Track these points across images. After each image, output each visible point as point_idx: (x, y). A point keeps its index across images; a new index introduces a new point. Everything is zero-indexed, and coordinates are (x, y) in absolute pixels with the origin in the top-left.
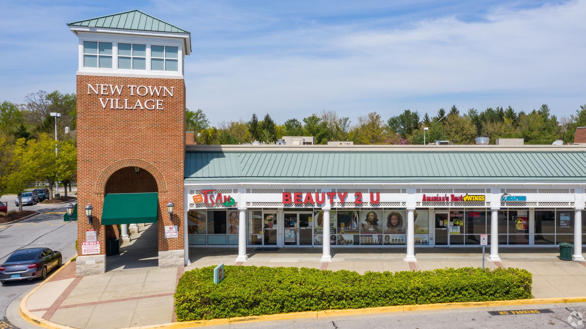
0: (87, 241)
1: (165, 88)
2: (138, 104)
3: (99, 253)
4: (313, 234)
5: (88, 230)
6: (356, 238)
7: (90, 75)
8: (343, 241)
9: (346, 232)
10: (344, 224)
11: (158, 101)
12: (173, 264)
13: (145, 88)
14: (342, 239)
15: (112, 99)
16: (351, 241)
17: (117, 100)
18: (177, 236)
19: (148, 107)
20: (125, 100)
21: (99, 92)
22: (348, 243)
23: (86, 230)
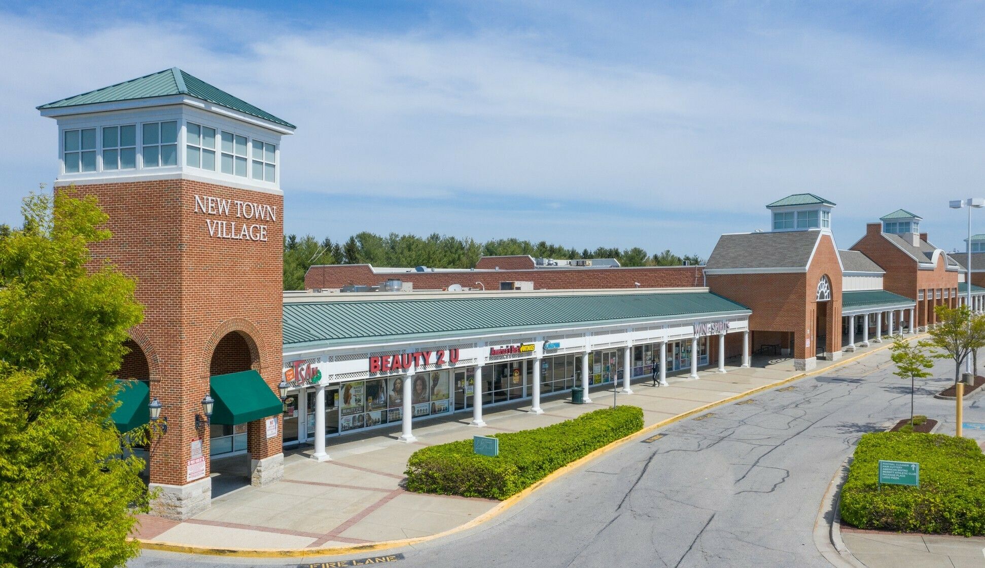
0: (193, 457)
1: (268, 206)
2: (245, 231)
3: (204, 475)
4: (340, 417)
5: (193, 440)
6: (384, 414)
7: (196, 180)
8: (370, 421)
9: (373, 408)
10: (371, 398)
11: (262, 227)
12: (275, 476)
13: (250, 206)
14: (370, 418)
15: (220, 222)
16: (379, 419)
17: (224, 222)
18: (276, 435)
19: (254, 236)
20: (231, 224)
21: (207, 210)
22: (375, 423)
23: (191, 439)
